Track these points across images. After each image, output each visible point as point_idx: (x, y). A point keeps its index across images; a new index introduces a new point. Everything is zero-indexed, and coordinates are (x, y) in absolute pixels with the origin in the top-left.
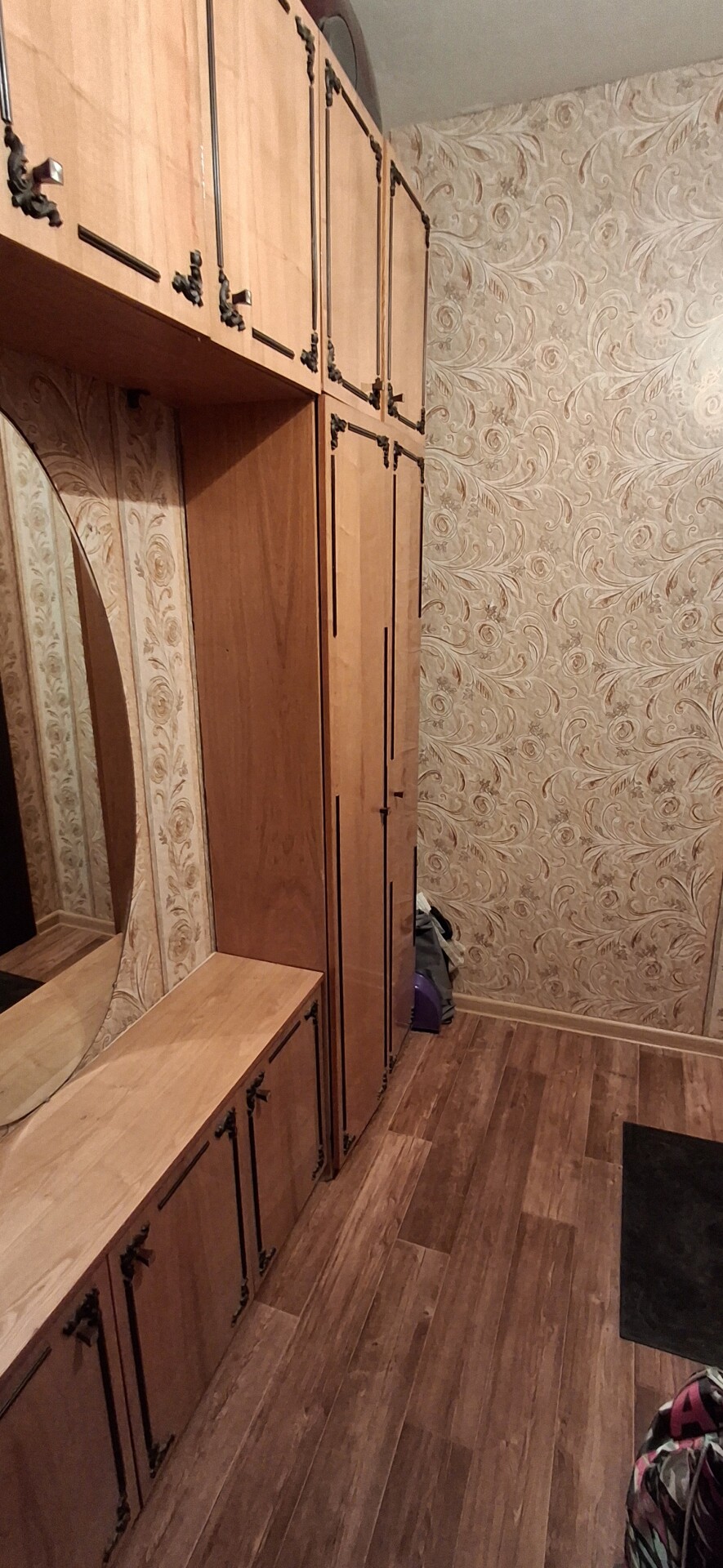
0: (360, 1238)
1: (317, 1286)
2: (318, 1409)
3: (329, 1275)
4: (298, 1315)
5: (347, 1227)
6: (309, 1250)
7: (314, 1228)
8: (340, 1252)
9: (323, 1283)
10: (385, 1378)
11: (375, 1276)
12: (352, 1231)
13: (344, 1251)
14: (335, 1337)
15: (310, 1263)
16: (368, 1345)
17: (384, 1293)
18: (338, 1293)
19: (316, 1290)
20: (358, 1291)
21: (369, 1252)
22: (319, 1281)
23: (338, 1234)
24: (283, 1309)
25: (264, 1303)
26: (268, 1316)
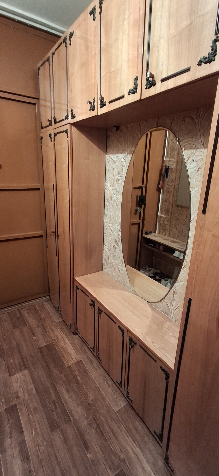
0: (131, 452)
1: (122, 423)
2: (91, 402)
3: (123, 430)
4: (116, 412)
5: (137, 450)
6: (136, 429)
7: (144, 437)
8: (130, 440)
9: (122, 425)
10: (84, 424)
11: (113, 445)
12: (135, 450)
13: (129, 441)
14: (104, 418)
15: (131, 426)
16: (95, 426)
17: (106, 443)
18: (115, 428)
19: (121, 422)
20: (112, 435)
21: (124, 451)
22: (123, 425)
23: (137, 444)
24: (121, 409)
25: (126, 405)
26: (122, 404)
